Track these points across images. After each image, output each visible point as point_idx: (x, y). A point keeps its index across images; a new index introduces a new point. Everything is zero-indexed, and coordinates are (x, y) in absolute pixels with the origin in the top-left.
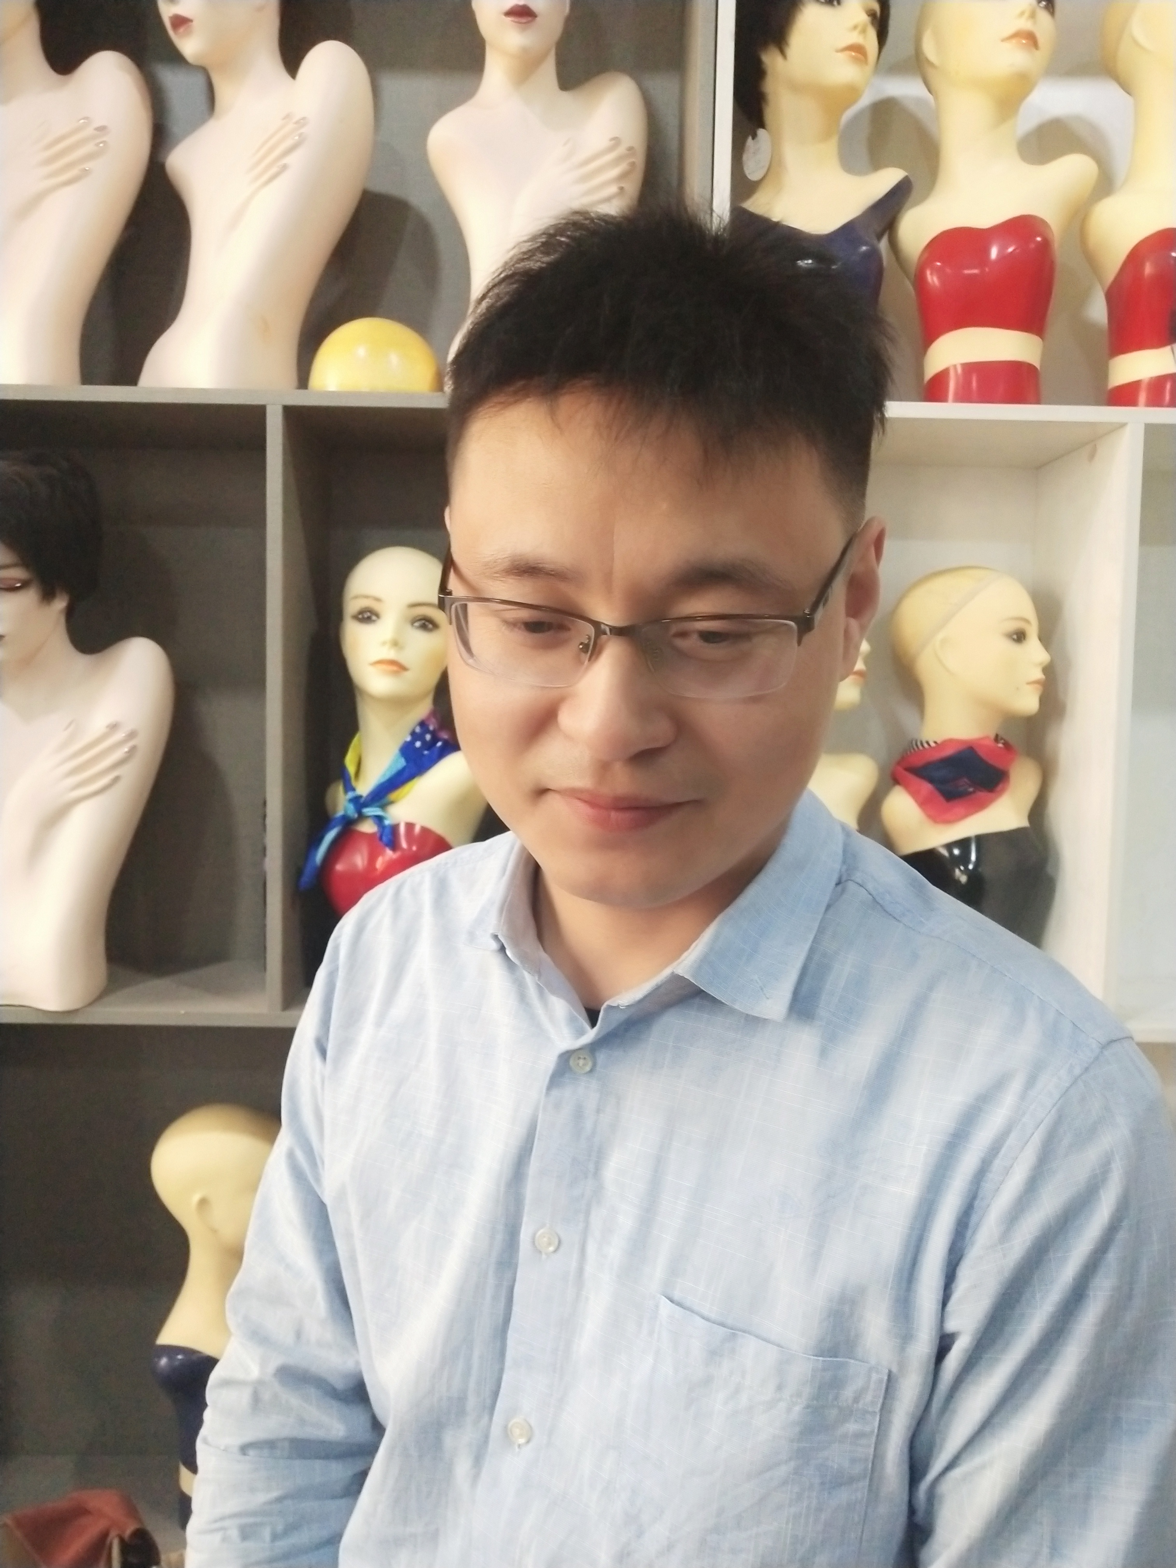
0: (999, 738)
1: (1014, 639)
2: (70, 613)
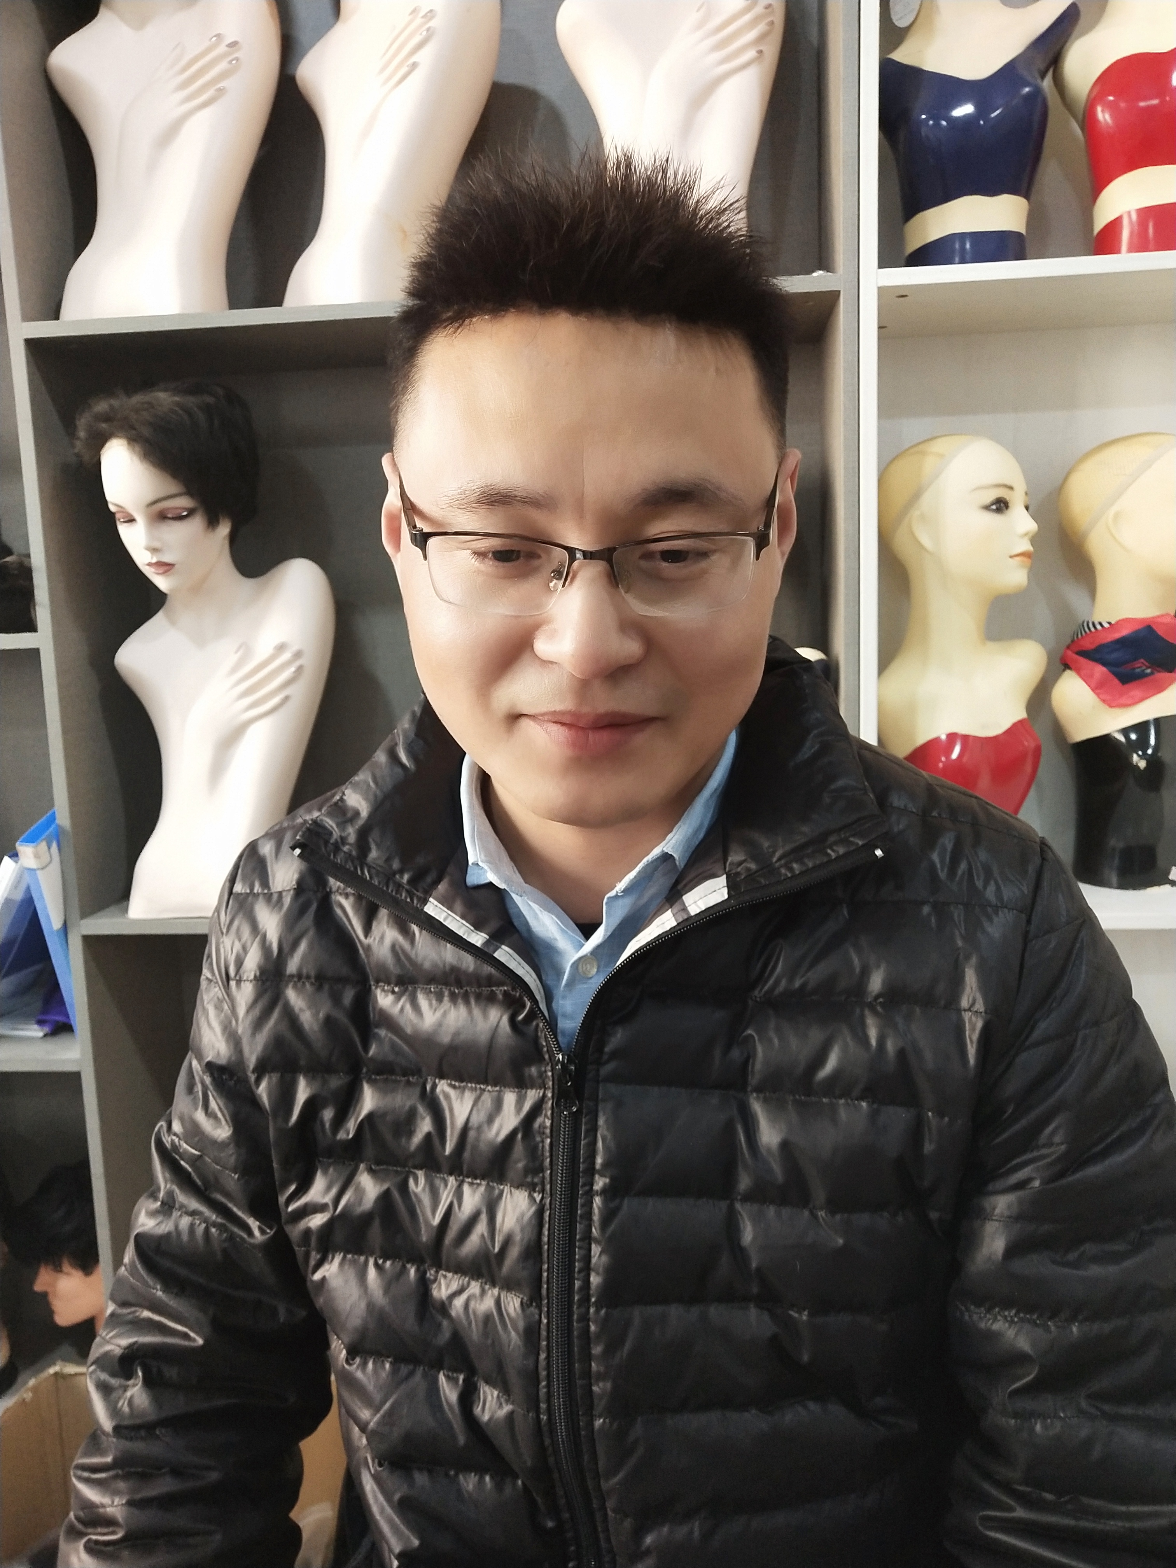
2: (233, 538)
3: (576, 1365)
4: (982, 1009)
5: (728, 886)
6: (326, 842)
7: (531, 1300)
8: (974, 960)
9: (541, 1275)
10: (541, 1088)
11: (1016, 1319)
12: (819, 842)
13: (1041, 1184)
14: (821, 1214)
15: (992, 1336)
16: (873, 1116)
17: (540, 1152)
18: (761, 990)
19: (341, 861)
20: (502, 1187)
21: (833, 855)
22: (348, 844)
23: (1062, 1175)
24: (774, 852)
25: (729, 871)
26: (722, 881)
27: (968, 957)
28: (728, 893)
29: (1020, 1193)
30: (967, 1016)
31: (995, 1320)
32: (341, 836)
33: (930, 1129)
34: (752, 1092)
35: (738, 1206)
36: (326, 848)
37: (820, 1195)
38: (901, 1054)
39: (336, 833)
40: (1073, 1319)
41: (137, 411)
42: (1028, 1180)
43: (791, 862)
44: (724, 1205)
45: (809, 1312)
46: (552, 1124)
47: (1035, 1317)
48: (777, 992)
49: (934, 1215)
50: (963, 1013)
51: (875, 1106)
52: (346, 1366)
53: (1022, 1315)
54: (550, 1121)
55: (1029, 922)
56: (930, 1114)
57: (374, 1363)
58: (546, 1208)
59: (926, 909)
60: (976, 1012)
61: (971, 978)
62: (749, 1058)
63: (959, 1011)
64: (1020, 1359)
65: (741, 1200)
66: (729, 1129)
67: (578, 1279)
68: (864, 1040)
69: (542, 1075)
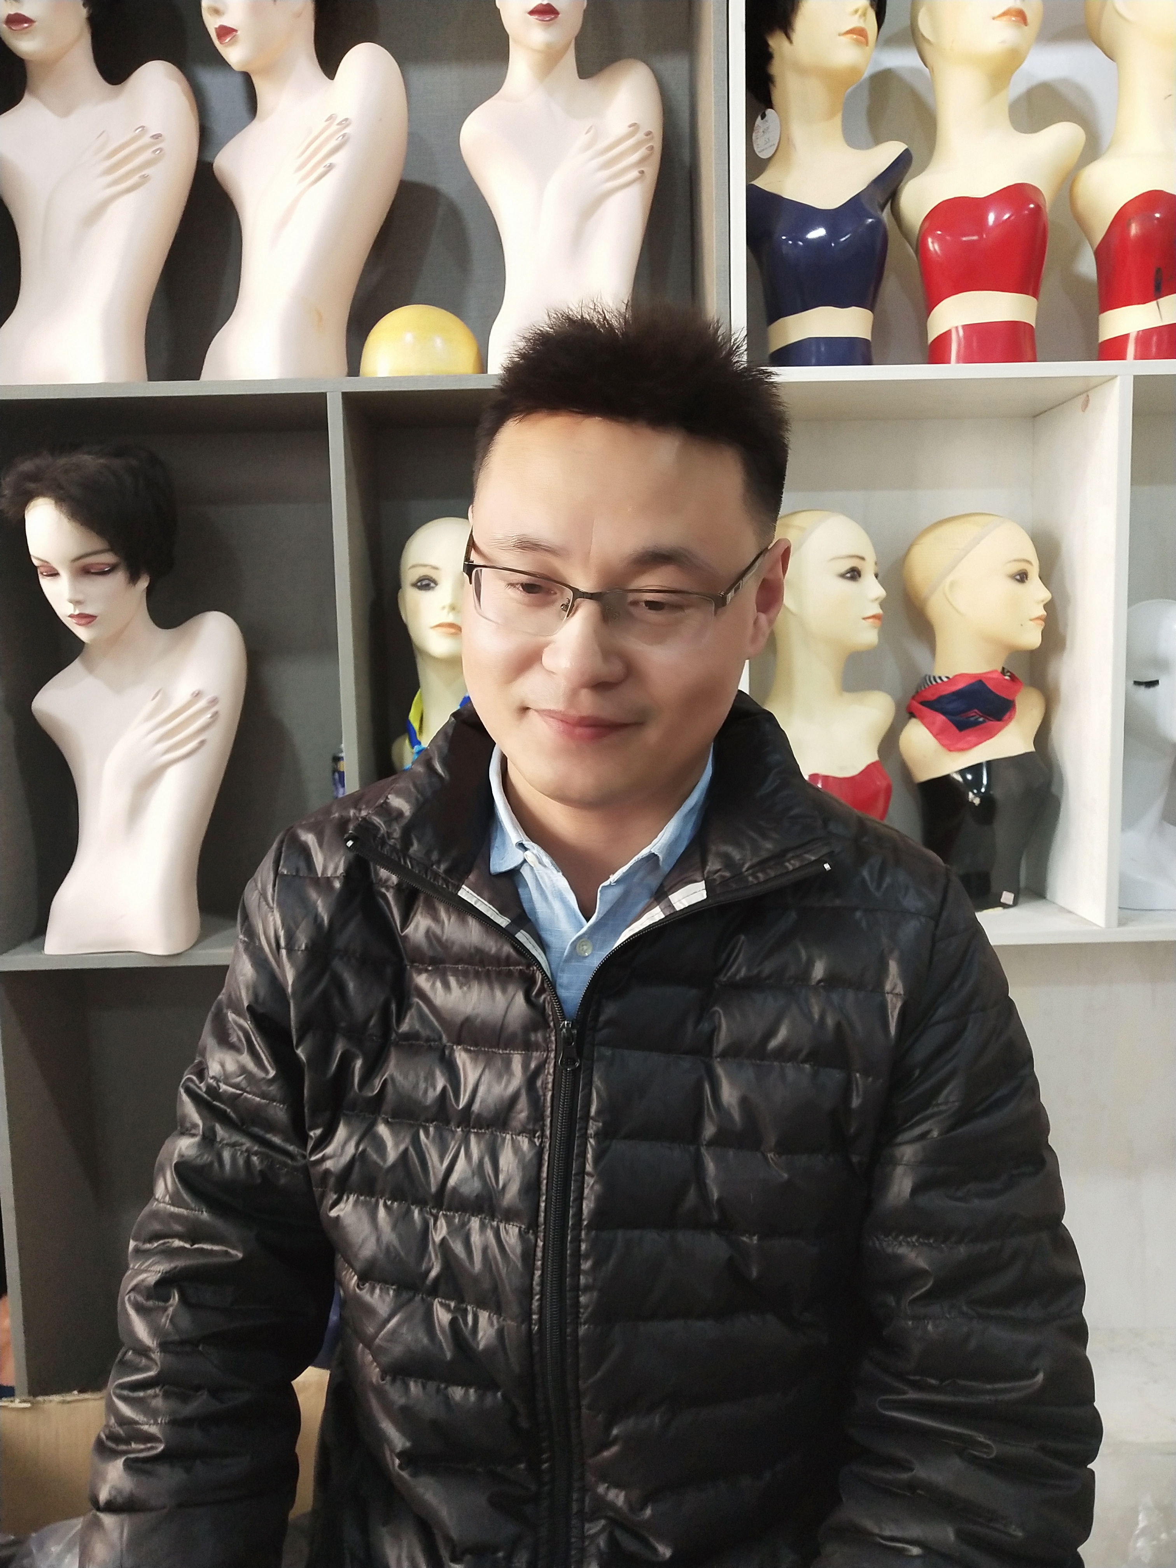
0: (1006, 671)
1: (1017, 580)
3: (568, 1279)
4: (902, 992)
5: (706, 889)
6: (375, 836)
7: (528, 1228)
8: (896, 953)
9: (538, 1206)
10: (544, 1051)
11: (917, 1244)
12: (779, 857)
13: (940, 1134)
14: (770, 1155)
15: (898, 1258)
16: (815, 1075)
17: (541, 1104)
18: (726, 975)
19: (387, 852)
20: (504, 1135)
21: (791, 868)
22: (393, 838)
23: (952, 1128)
24: (743, 864)
25: (708, 877)
26: (702, 885)
27: (891, 951)
28: (707, 894)
29: (924, 1142)
30: (889, 997)
31: (900, 1245)
32: (387, 832)
33: (857, 1085)
34: (717, 1057)
35: (703, 1150)
36: (374, 841)
37: (771, 1139)
38: (838, 1026)
39: (383, 829)
40: (959, 1242)
41: (66, 472)
42: (928, 1132)
43: (757, 872)
44: (692, 1148)
45: (758, 1237)
46: (554, 1080)
47: (931, 1241)
48: (738, 977)
49: (855, 1159)
50: (887, 995)
51: (816, 1068)
52: (358, 1291)
53: (921, 1240)
54: (552, 1077)
55: (937, 926)
56: (858, 1075)
57: (381, 1289)
58: (545, 1150)
59: (858, 914)
60: (897, 994)
61: (893, 967)
62: (715, 1030)
63: (883, 993)
64: (919, 1274)
65: (706, 1145)
66: (698, 1089)
67: (573, 1207)
68: (808, 1016)
69: (547, 1040)
